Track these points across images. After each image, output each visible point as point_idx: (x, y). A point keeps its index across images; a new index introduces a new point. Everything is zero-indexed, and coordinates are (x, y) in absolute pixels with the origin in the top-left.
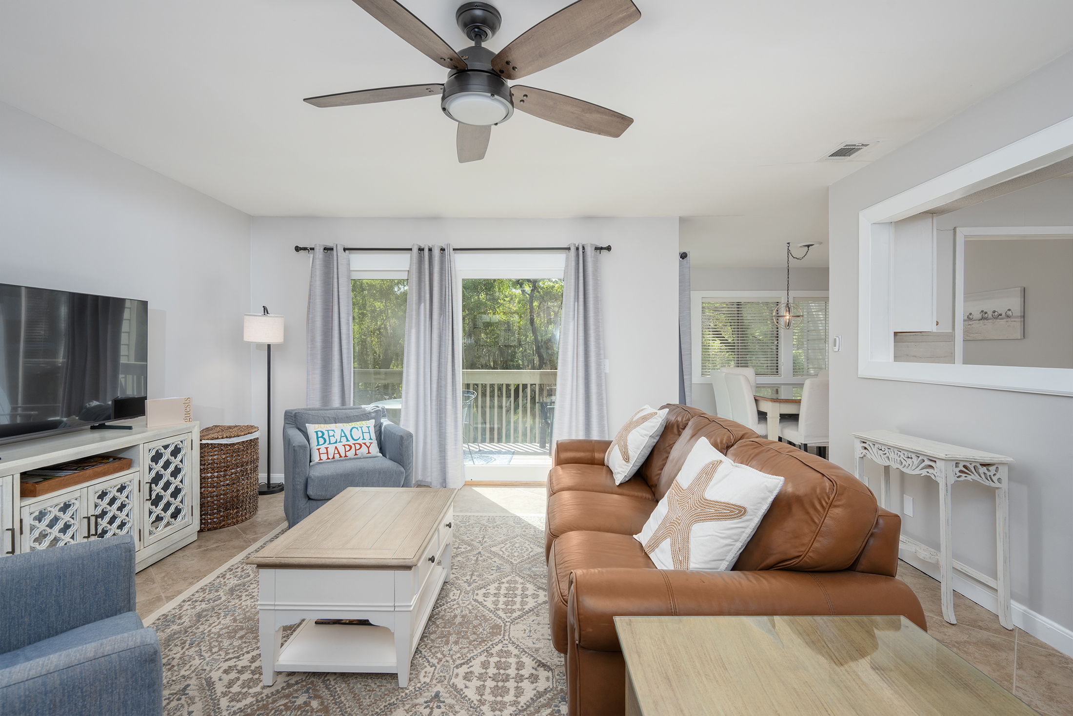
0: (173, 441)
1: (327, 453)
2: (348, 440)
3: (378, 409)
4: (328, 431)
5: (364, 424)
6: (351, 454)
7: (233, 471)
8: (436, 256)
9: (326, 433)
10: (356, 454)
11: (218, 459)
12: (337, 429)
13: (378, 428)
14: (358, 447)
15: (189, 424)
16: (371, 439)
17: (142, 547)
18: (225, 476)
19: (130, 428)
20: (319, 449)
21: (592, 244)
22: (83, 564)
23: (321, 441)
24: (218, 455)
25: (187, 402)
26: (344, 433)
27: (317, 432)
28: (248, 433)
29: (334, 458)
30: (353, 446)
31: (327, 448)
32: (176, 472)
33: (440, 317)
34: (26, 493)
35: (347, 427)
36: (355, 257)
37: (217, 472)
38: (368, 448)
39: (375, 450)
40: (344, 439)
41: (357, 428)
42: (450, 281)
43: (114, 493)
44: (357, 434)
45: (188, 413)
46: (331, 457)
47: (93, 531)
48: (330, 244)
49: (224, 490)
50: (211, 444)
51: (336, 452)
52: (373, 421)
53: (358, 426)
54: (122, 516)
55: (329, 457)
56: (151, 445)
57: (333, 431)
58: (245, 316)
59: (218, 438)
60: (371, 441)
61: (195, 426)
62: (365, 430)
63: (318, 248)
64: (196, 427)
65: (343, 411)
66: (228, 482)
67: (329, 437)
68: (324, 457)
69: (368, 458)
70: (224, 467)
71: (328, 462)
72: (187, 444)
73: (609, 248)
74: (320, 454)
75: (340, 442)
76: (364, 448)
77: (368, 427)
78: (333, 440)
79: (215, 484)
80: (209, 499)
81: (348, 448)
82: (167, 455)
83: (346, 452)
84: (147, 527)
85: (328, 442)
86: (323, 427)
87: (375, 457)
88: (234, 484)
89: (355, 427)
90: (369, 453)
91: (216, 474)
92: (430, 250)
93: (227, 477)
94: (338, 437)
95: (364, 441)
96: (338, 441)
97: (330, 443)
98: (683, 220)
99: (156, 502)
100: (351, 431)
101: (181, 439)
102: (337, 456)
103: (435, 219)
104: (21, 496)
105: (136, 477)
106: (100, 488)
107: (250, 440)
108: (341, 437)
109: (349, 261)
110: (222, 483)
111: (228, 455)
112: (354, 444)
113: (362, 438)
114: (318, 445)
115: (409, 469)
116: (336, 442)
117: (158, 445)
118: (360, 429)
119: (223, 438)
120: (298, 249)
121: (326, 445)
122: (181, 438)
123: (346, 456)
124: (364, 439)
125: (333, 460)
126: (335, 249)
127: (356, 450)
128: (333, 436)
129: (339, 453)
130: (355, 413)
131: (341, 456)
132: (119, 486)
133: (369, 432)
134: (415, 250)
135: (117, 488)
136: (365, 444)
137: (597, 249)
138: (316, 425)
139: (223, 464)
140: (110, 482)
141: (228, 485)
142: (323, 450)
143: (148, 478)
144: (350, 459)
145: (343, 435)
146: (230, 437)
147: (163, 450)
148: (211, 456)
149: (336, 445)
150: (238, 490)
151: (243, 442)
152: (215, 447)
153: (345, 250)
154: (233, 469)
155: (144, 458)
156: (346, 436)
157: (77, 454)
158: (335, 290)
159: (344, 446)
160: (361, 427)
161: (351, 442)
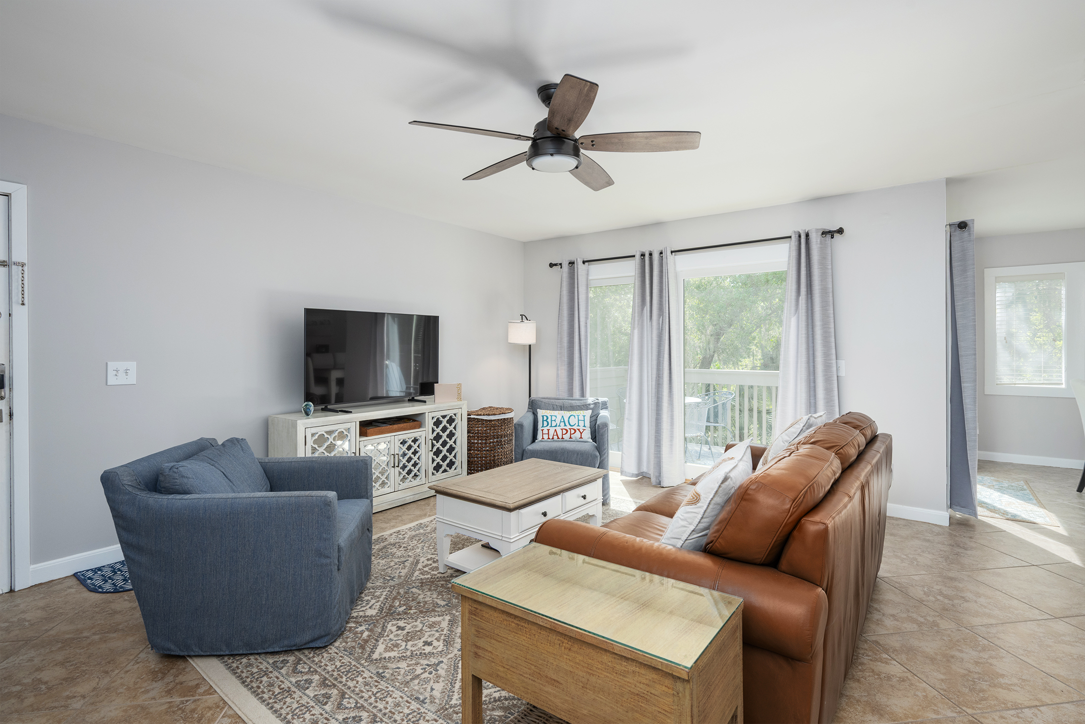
0: (450, 413)
1: (548, 434)
2: (565, 425)
3: (597, 401)
4: (551, 416)
5: (581, 413)
6: (567, 437)
7: (491, 440)
8: (656, 260)
9: (550, 418)
10: (571, 438)
11: (481, 430)
12: (558, 414)
13: (594, 418)
14: (573, 431)
15: (459, 403)
16: (584, 426)
17: (427, 482)
18: (486, 443)
19: (425, 402)
20: (542, 430)
21: (817, 230)
22: (347, 467)
23: (545, 424)
24: (481, 427)
25: (459, 386)
26: (564, 419)
27: (543, 416)
28: (502, 413)
29: (553, 438)
30: (569, 430)
31: (548, 430)
32: (451, 435)
33: (659, 318)
34: (363, 434)
35: (566, 414)
36: (594, 268)
37: (481, 440)
38: (581, 433)
39: (587, 435)
40: (562, 424)
41: (574, 416)
42: (667, 283)
43: (410, 442)
44: (573, 421)
45: (459, 394)
46: (551, 437)
47: (396, 465)
48: (572, 259)
49: (485, 454)
50: (477, 419)
51: (555, 434)
52: (590, 411)
53: (576, 415)
54: (415, 458)
55: (550, 437)
56: (433, 414)
57: (556, 416)
58: (510, 324)
59: (481, 415)
60: (584, 428)
61: (463, 404)
62: (581, 418)
63: (564, 263)
64: (465, 405)
65: (570, 401)
66: (488, 448)
67: (551, 421)
68: (546, 437)
69: (580, 442)
70: (485, 436)
71: (548, 441)
72: (459, 416)
73: (840, 231)
74: (543, 434)
75: (559, 426)
76: (578, 434)
77: (584, 416)
78: (554, 424)
79: (480, 449)
80: (476, 459)
81: (565, 432)
82: (444, 422)
83: (563, 434)
84: (431, 470)
85: (550, 425)
86: (548, 413)
87: (585, 442)
88: (492, 450)
89: (573, 415)
90: (581, 438)
91: (480, 441)
92: (651, 254)
93: (488, 445)
94: (558, 422)
95: (578, 428)
96: (558, 425)
97: (551, 426)
98: (950, 182)
99: (437, 453)
100: (569, 418)
101: (455, 413)
102: (555, 437)
103: (657, 225)
104: (360, 435)
105: (423, 434)
106: (402, 437)
107: (504, 419)
108: (561, 422)
109: (588, 271)
110: (484, 449)
111: (488, 428)
112: (570, 429)
113: (577, 424)
114: (543, 427)
115: (604, 454)
116: (556, 426)
117: (438, 415)
118: (576, 417)
119: (484, 415)
120: (551, 265)
121: (548, 428)
122: (454, 411)
123: (562, 438)
124: (578, 426)
125: (552, 440)
126: (575, 262)
127: (571, 434)
128: (555, 420)
129: (557, 435)
130: (578, 403)
131: (558, 438)
132: (413, 439)
133: (584, 421)
134: (638, 256)
135: (412, 439)
136: (579, 430)
137: (824, 233)
138: (544, 411)
139: (484, 435)
140: (409, 435)
141: (487, 450)
142: (545, 431)
143: (432, 436)
144: (566, 441)
145: (562, 420)
146: (489, 415)
147: (441, 419)
148: (477, 427)
149: (555, 428)
150: (495, 456)
151: (498, 419)
152: (479, 422)
153: (584, 262)
154: (491, 439)
155: (429, 423)
156: (564, 422)
157: (388, 414)
158: (576, 297)
159: (562, 429)
160: (578, 416)
161: (568, 427)
